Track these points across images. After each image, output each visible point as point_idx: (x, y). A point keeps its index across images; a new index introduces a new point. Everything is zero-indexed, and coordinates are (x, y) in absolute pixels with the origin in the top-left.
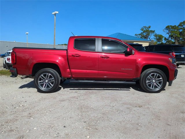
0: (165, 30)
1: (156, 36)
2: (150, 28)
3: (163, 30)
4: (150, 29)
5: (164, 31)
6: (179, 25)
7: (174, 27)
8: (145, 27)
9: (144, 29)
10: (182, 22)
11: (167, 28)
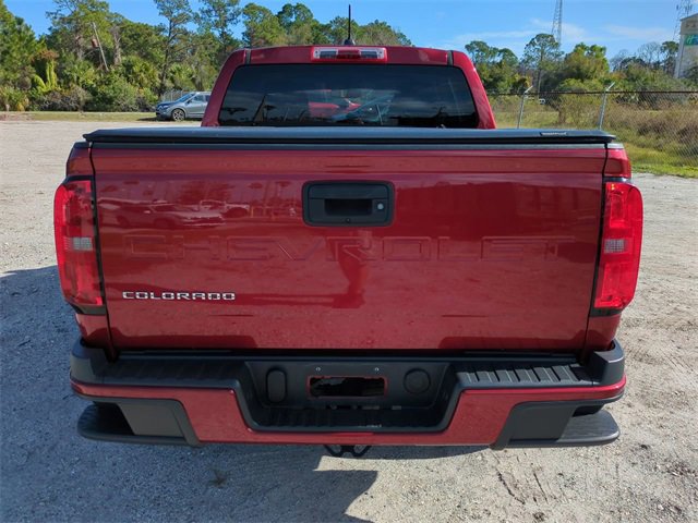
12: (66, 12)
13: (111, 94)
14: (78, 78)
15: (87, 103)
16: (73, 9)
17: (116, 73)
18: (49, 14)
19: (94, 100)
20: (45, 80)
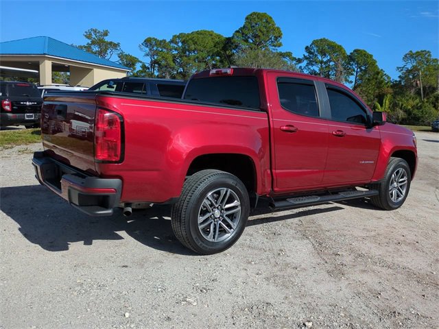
0: (143, 47)
1: (121, 56)
2: (107, 35)
3: (140, 46)
4: (107, 39)
5: (141, 49)
6: (172, 41)
7: (162, 43)
8: (95, 31)
9: (94, 36)
10: (178, 34)
11: (148, 42)
12: (409, 66)
13: (420, 114)
14: (402, 105)
15: (403, 119)
16: (415, 64)
17: (427, 102)
18: (398, 68)
19: (408, 118)
20: (381, 106)
